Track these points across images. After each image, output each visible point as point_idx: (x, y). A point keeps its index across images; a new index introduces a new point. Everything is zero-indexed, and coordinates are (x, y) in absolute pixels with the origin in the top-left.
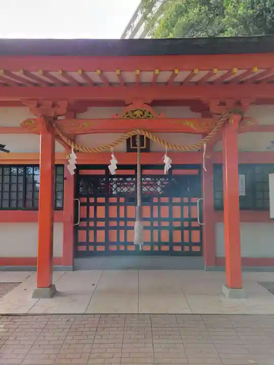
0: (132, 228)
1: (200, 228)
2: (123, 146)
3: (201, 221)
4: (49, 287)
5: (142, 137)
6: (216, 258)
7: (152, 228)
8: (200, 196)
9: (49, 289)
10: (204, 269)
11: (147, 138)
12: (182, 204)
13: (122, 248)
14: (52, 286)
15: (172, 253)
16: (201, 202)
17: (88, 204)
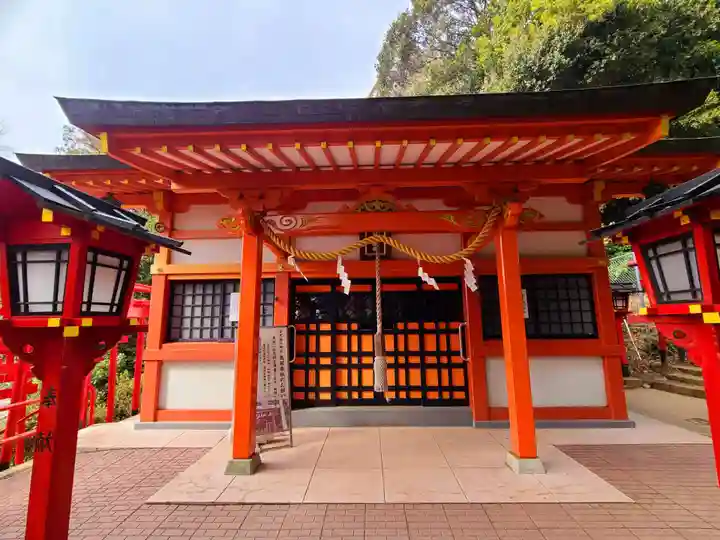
0: (370, 366)
1: (464, 365)
2: (355, 255)
3: (465, 355)
4: (250, 457)
5: (381, 244)
6: (490, 409)
7: (396, 366)
8: (462, 321)
9: (249, 460)
10: (471, 425)
11: (387, 245)
12: (436, 332)
13: (355, 395)
14: (254, 456)
15: (425, 402)
16: (463, 328)
17: (309, 333)
